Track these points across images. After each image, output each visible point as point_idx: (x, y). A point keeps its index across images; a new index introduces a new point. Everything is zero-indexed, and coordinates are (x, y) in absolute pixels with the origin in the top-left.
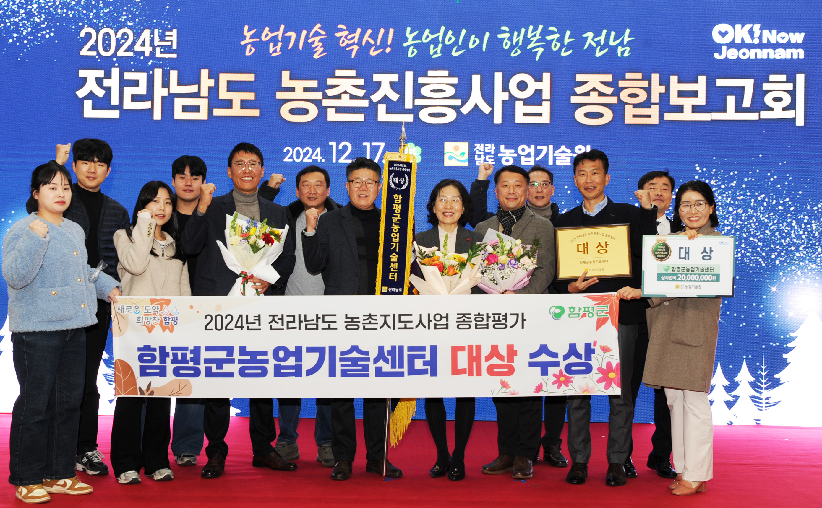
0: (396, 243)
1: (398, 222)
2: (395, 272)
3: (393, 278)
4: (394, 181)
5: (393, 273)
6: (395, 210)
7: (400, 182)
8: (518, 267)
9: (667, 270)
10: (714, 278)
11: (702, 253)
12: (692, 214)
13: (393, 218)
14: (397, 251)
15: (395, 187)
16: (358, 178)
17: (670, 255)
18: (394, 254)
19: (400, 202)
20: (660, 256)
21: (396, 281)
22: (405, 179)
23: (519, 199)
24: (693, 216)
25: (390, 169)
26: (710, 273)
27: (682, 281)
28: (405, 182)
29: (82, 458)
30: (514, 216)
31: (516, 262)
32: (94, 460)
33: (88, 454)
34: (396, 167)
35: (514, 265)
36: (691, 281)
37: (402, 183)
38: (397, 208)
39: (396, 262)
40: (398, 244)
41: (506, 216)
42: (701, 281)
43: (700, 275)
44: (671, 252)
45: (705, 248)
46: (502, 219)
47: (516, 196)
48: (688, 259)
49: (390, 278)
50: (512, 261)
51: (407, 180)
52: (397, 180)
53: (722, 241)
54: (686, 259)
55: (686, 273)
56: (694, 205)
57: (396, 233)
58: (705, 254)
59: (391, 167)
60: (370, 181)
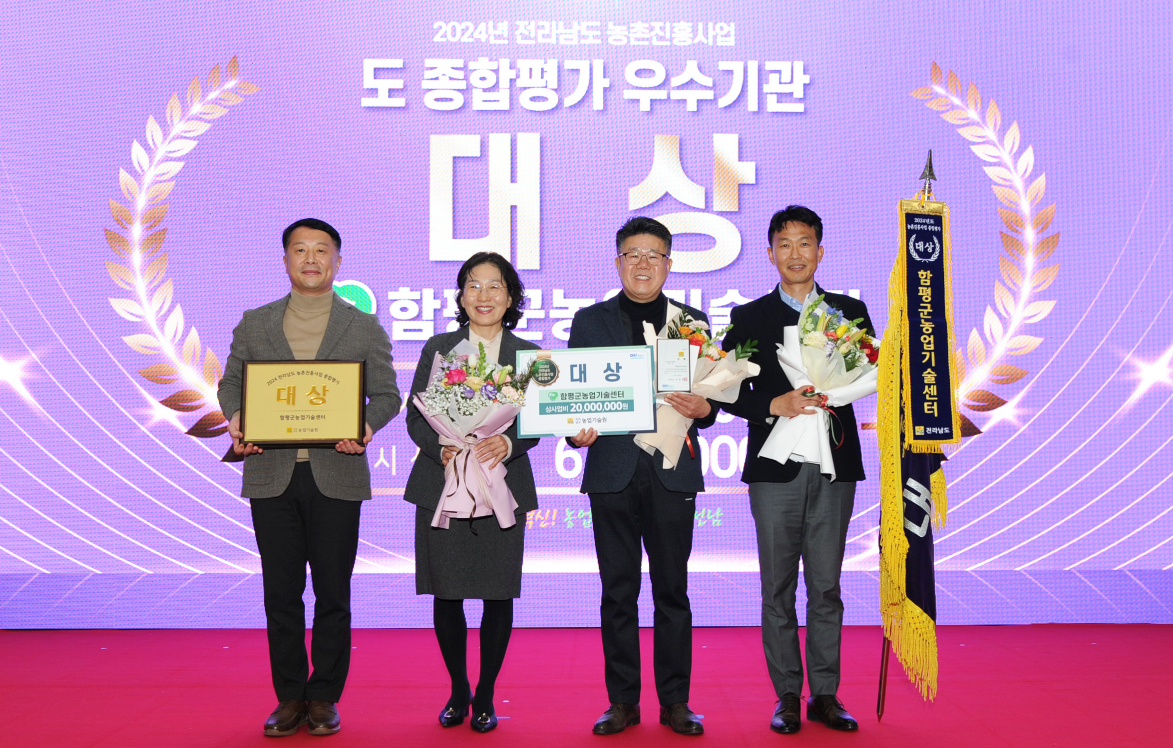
0: (930, 351)
1: (930, 317)
2: (933, 401)
3: (932, 412)
4: (917, 248)
5: (930, 403)
6: (922, 296)
7: (926, 249)
9: (553, 398)
10: (626, 406)
11: (605, 372)
13: (920, 310)
14: (933, 365)
15: (920, 257)
16: (634, 249)
17: (558, 377)
18: (929, 370)
19: (928, 284)
20: (543, 379)
21: (936, 415)
22: (934, 244)
25: (909, 227)
26: (618, 399)
27: (577, 412)
28: (934, 249)
34: (917, 224)
35: (491, 392)
36: (590, 411)
37: (930, 250)
38: (925, 293)
39: (933, 384)
40: (933, 353)
42: (605, 411)
43: (603, 403)
44: (559, 372)
45: (609, 365)
47: (319, 268)
48: (585, 381)
49: (926, 411)
51: (938, 245)
52: (921, 246)
53: (633, 353)
54: (581, 381)
55: (582, 400)
57: (929, 335)
58: (609, 372)
59: (910, 225)
60: (653, 255)
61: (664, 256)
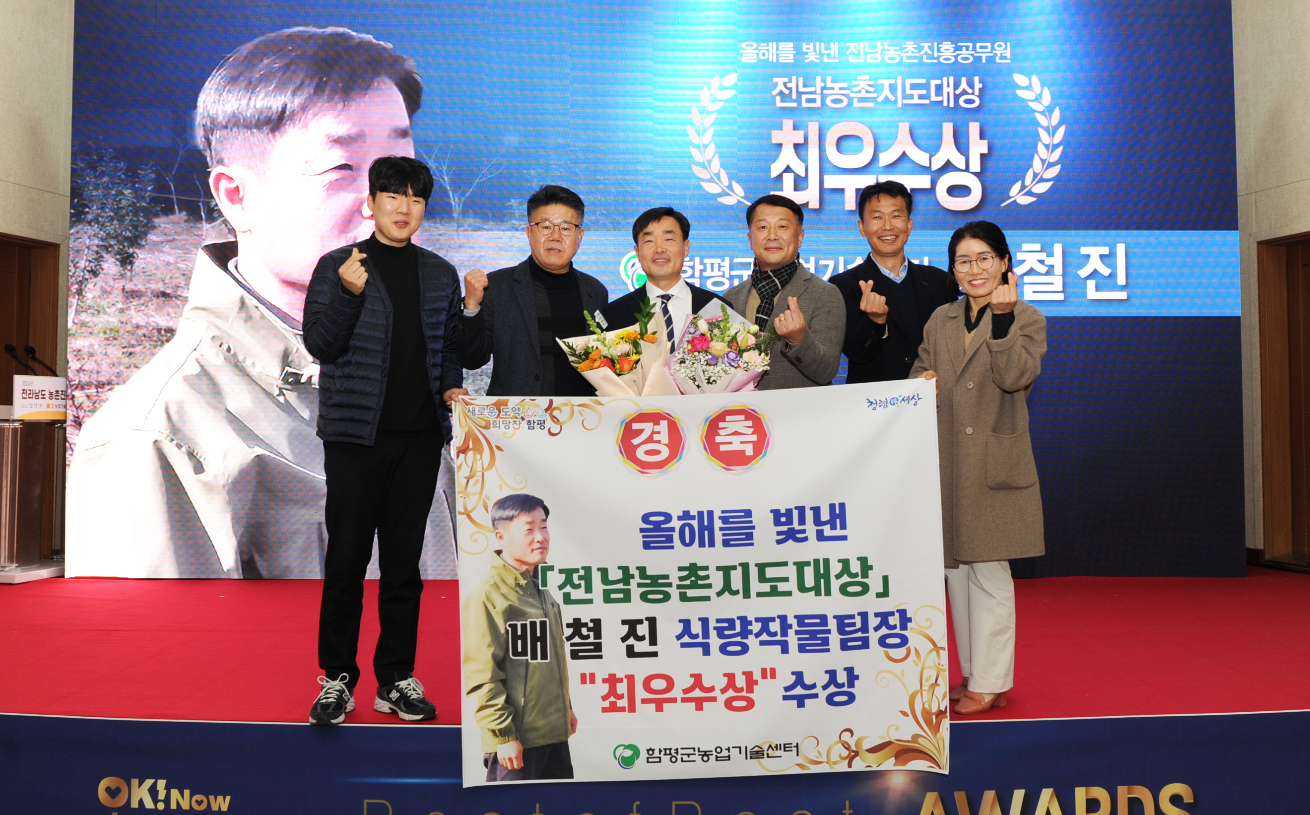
8: (739, 366)
12: (974, 275)
16: (546, 220)
23: (786, 250)
24: (975, 277)
29: (389, 692)
30: (776, 280)
31: (737, 357)
32: (410, 696)
33: (399, 685)
35: (733, 360)
41: (765, 279)
46: (758, 285)
47: (781, 244)
50: (731, 353)
56: (976, 261)
60: (566, 226)
61: (577, 226)
